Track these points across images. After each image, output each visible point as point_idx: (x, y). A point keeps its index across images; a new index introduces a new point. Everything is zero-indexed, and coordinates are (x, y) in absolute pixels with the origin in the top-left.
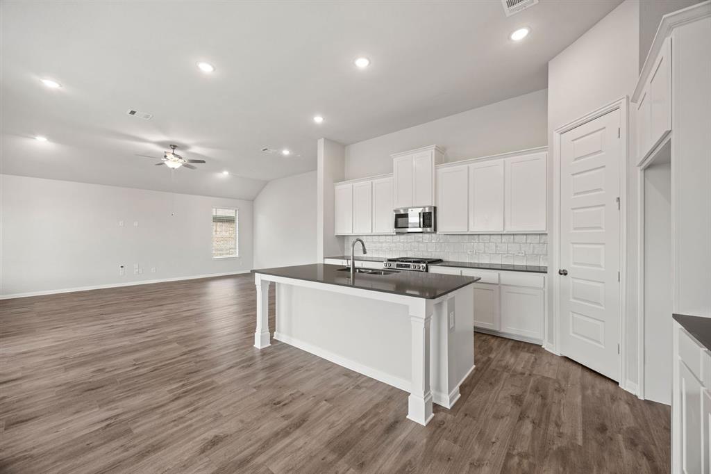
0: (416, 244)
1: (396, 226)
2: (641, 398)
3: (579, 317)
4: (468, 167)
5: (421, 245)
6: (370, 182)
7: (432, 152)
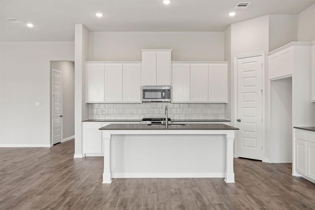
0: (152, 109)
1: (144, 98)
2: (270, 163)
3: (246, 138)
4: (190, 66)
5: (155, 109)
6: (121, 64)
7: (170, 53)
